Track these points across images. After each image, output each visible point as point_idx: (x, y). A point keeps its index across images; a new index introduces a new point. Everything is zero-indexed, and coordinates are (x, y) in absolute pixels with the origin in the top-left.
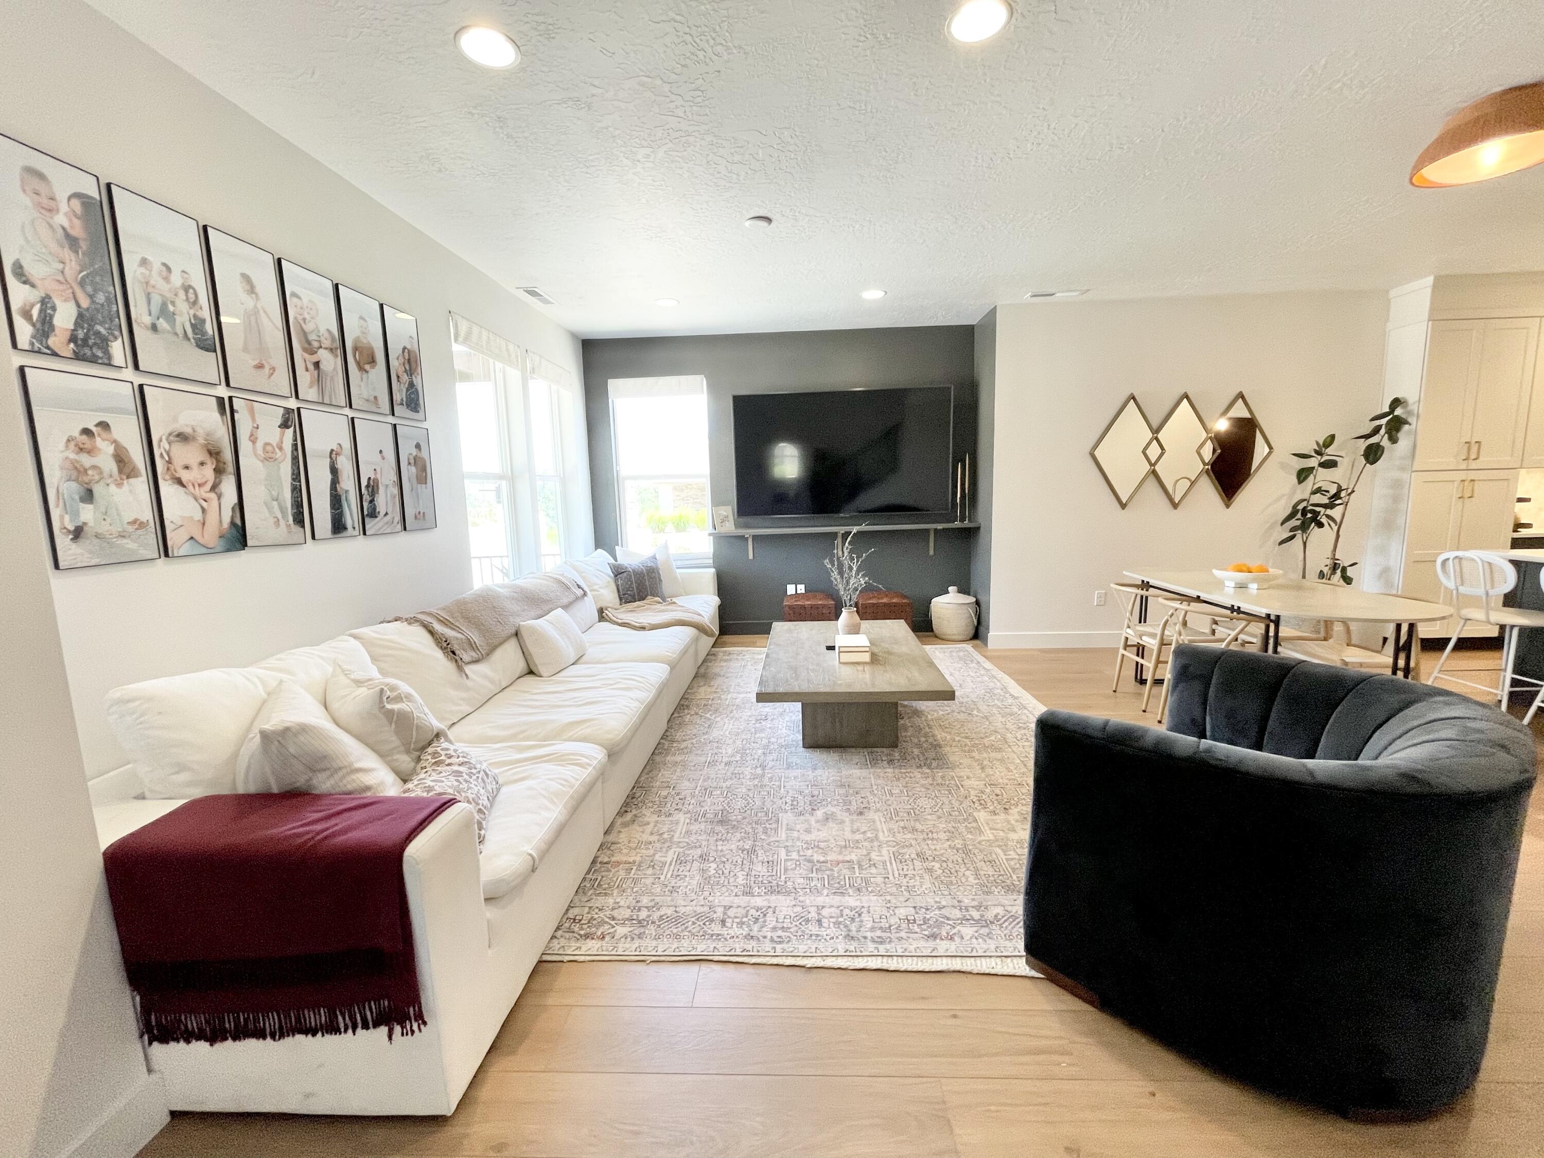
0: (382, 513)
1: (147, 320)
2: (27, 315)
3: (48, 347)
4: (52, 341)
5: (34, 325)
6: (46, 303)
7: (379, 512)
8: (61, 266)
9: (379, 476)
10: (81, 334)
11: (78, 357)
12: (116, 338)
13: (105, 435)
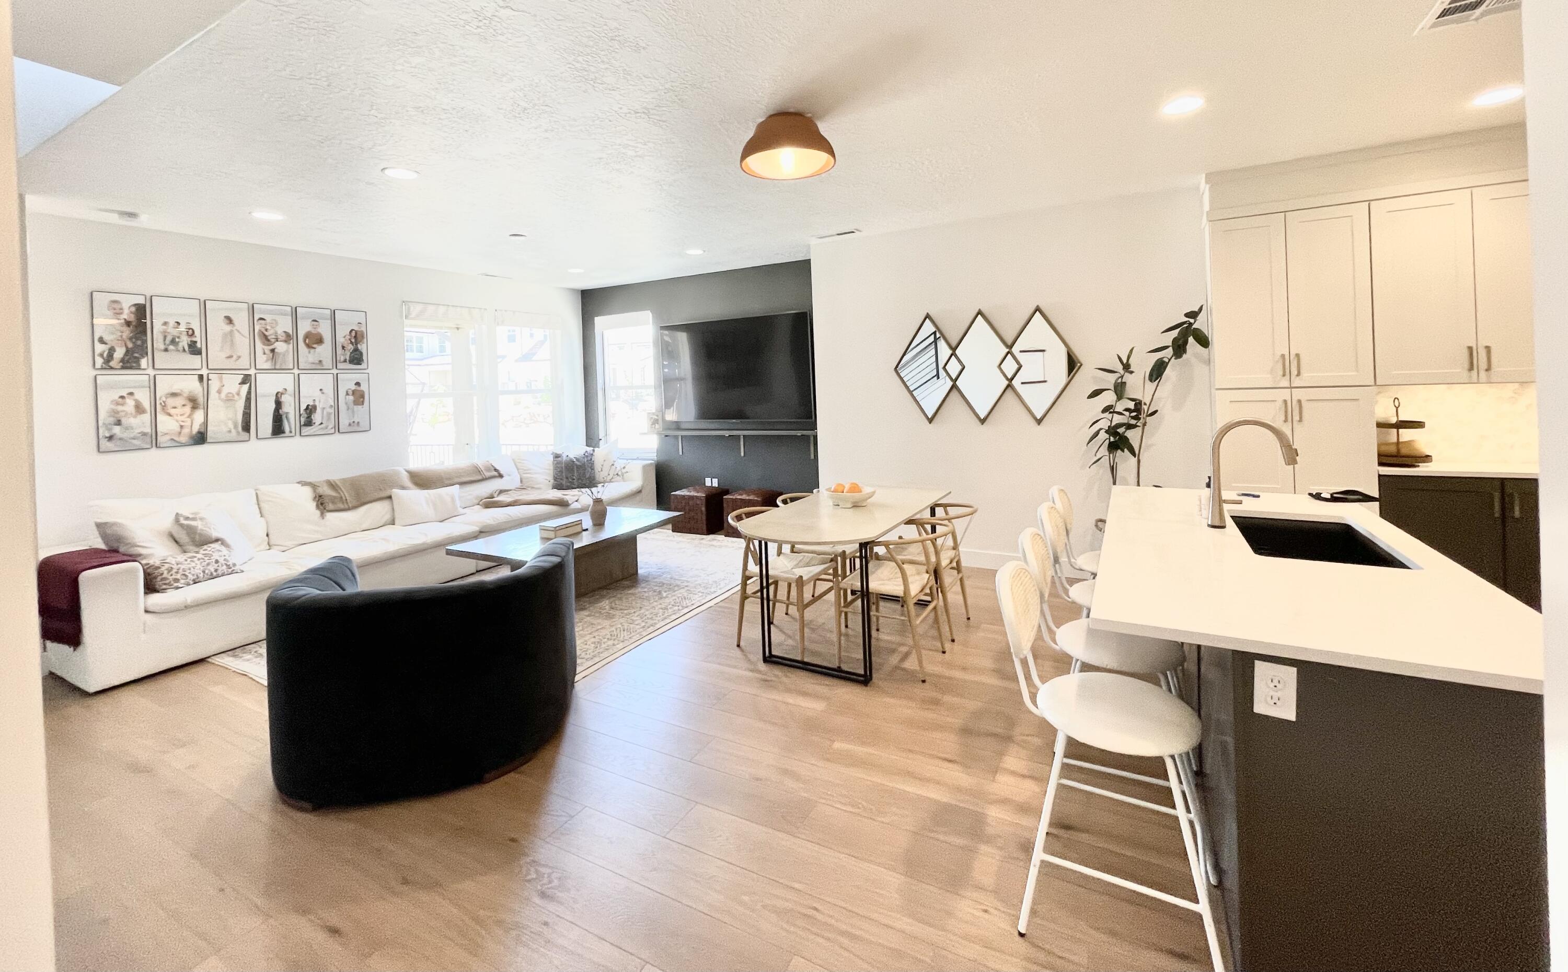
0: (317, 423)
1: (162, 347)
2: (101, 355)
3: (109, 366)
4: (112, 364)
5: (104, 359)
6: (112, 350)
7: (314, 423)
8: (120, 334)
9: (317, 403)
10: (127, 358)
11: (123, 368)
12: (144, 357)
13: (132, 397)
